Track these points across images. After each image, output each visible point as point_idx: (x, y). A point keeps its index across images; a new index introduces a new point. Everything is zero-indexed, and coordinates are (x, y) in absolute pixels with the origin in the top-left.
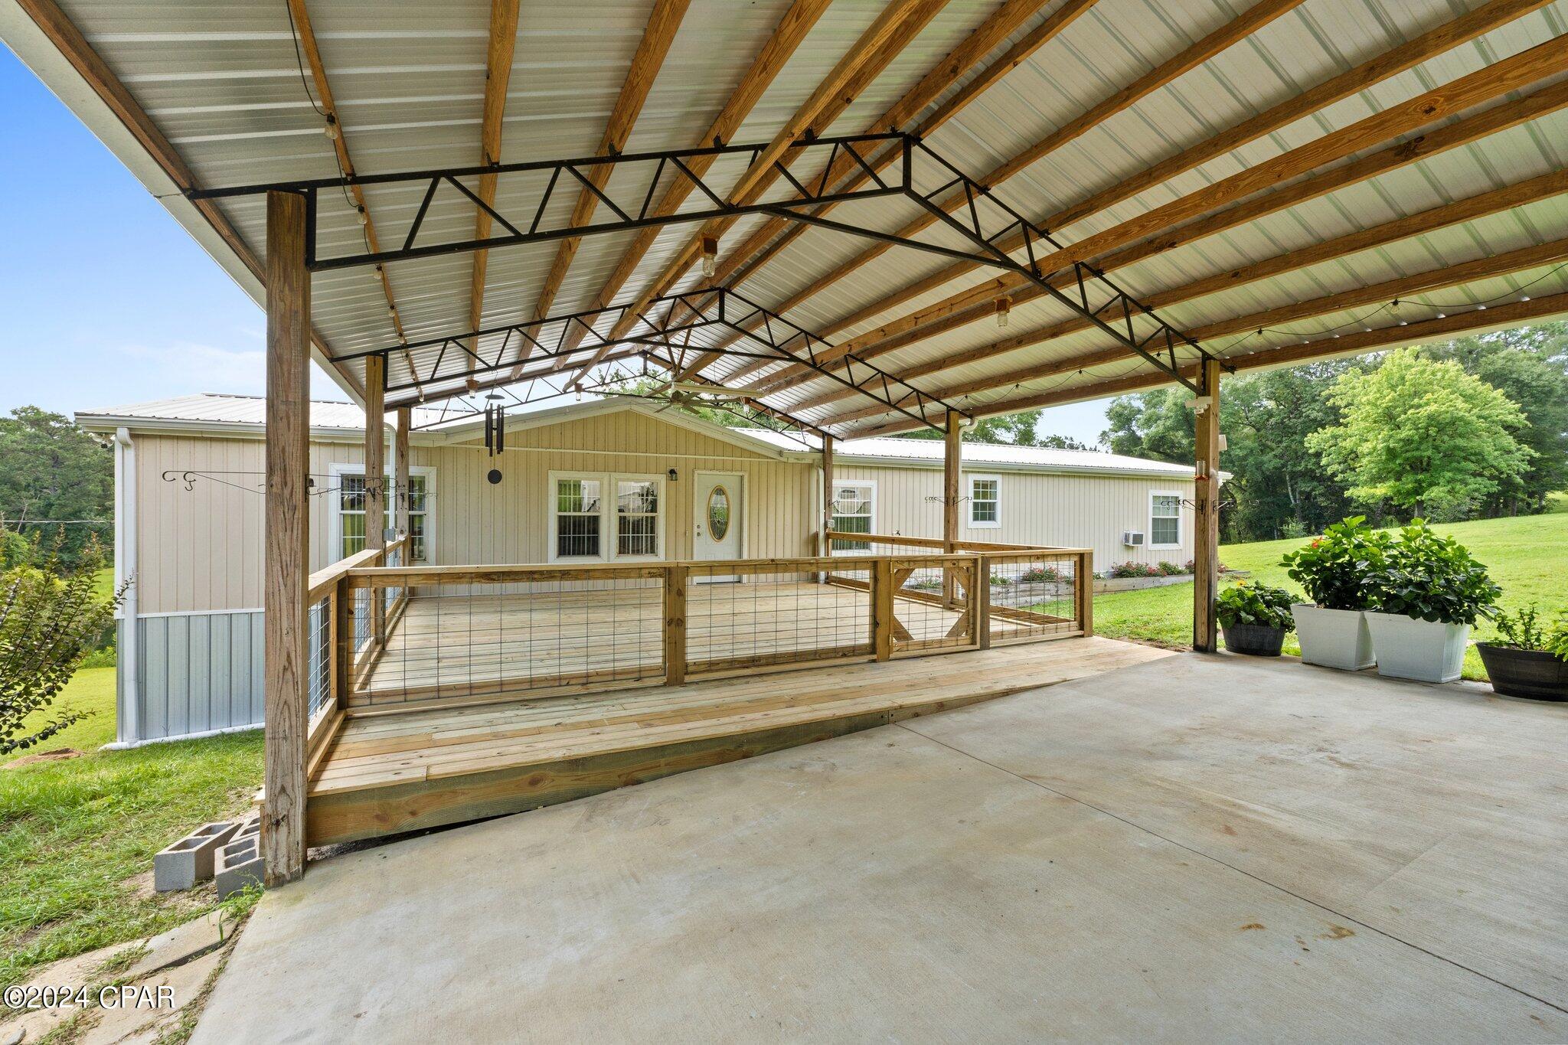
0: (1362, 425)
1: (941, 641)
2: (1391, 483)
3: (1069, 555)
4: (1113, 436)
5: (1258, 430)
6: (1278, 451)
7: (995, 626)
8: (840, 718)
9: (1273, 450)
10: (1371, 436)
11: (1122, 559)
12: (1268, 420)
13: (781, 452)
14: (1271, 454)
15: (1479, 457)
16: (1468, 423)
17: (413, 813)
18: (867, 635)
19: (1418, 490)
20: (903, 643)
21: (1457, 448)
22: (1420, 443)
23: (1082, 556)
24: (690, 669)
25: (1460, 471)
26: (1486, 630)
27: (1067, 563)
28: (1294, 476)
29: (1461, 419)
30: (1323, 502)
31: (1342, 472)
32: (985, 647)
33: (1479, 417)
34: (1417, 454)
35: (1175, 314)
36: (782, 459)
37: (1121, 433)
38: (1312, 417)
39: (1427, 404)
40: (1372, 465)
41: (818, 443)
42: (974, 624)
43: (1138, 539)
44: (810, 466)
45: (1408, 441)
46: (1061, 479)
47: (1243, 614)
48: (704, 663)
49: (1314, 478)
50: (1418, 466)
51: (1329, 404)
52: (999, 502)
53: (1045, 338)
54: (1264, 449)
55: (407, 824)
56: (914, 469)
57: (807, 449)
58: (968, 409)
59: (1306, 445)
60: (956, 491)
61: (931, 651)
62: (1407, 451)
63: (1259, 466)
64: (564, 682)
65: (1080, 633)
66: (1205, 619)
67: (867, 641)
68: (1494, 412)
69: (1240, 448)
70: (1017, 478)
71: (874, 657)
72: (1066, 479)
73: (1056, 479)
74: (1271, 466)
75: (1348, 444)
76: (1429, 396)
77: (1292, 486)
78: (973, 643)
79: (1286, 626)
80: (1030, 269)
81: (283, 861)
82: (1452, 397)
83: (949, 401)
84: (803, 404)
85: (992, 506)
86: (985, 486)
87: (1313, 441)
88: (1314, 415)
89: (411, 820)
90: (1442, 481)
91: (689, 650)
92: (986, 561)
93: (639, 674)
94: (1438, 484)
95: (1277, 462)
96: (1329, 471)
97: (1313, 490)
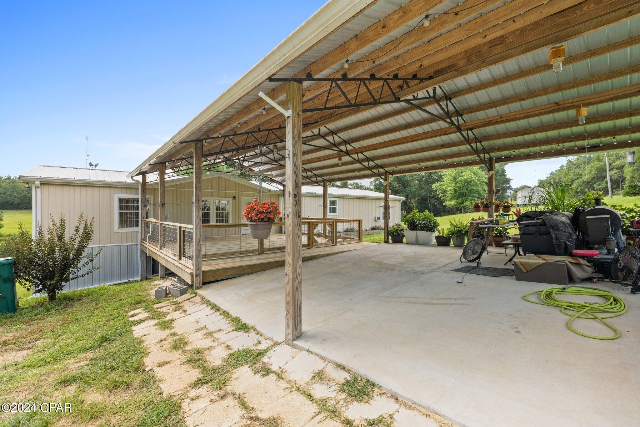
0: (448, 181)
1: (325, 243)
2: (455, 200)
3: (356, 221)
4: (374, 183)
5: (420, 182)
6: (425, 190)
7: (338, 240)
8: (306, 257)
9: (424, 189)
10: (449, 185)
11: (374, 225)
12: (422, 179)
13: (270, 191)
14: (423, 191)
15: (478, 192)
16: (475, 182)
17: (220, 276)
18: (307, 241)
19: (463, 203)
20: (316, 244)
21: (472, 189)
22: (463, 188)
23: (359, 221)
24: (265, 250)
25: (473, 197)
26: (436, 233)
27: (356, 223)
28: (430, 198)
29: (473, 180)
30: (438, 207)
31: (443, 197)
32: (336, 245)
33: (478, 180)
34: (462, 191)
35: (378, 162)
36: (270, 193)
37: (377, 182)
38: (435, 178)
39: (464, 176)
40: (450, 195)
41: (281, 188)
42: (333, 238)
43: (378, 218)
44: (279, 195)
45: (459, 187)
46: (356, 200)
47: (395, 233)
48: (268, 249)
49: (436, 199)
50: (463, 195)
51: (439, 174)
52: (337, 207)
53: (350, 164)
54: (421, 188)
55: (218, 278)
56: (311, 196)
57: (278, 190)
58: (329, 180)
59: (433, 188)
60: (326, 204)
61: (323, 246)
62: (460, 190)
63: (420, 194)
64: (235, 253)
65: (359, 241)
66: (387, 235)
67: (307, 243)
68: (482, 179)
69: (414, 188)
70: (343, 199)
71: (309, 247)
72: (357, 200)
73: (354, 200)
74: (423, 194)
75: (444, 187)
76: (465, 173)
77: (430, 201)
78: (333, 243)
79: (403, 236)
80: (346, 152)
81: (198, 284)
82: (471, 173)
83: (324, 178)
84: (277, 176)
85: (335, 208)
86: (333, 202)
87: (435, 186)
88: (435, 177)
89: (219, 277)
90: (469, 200)
91: (264, 245)
92: (336, 222)
93: (253, 251)
94: (468, 201)
95: (425, 193)
96: (439, 197)
97: (436, 202)
